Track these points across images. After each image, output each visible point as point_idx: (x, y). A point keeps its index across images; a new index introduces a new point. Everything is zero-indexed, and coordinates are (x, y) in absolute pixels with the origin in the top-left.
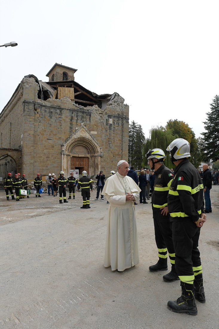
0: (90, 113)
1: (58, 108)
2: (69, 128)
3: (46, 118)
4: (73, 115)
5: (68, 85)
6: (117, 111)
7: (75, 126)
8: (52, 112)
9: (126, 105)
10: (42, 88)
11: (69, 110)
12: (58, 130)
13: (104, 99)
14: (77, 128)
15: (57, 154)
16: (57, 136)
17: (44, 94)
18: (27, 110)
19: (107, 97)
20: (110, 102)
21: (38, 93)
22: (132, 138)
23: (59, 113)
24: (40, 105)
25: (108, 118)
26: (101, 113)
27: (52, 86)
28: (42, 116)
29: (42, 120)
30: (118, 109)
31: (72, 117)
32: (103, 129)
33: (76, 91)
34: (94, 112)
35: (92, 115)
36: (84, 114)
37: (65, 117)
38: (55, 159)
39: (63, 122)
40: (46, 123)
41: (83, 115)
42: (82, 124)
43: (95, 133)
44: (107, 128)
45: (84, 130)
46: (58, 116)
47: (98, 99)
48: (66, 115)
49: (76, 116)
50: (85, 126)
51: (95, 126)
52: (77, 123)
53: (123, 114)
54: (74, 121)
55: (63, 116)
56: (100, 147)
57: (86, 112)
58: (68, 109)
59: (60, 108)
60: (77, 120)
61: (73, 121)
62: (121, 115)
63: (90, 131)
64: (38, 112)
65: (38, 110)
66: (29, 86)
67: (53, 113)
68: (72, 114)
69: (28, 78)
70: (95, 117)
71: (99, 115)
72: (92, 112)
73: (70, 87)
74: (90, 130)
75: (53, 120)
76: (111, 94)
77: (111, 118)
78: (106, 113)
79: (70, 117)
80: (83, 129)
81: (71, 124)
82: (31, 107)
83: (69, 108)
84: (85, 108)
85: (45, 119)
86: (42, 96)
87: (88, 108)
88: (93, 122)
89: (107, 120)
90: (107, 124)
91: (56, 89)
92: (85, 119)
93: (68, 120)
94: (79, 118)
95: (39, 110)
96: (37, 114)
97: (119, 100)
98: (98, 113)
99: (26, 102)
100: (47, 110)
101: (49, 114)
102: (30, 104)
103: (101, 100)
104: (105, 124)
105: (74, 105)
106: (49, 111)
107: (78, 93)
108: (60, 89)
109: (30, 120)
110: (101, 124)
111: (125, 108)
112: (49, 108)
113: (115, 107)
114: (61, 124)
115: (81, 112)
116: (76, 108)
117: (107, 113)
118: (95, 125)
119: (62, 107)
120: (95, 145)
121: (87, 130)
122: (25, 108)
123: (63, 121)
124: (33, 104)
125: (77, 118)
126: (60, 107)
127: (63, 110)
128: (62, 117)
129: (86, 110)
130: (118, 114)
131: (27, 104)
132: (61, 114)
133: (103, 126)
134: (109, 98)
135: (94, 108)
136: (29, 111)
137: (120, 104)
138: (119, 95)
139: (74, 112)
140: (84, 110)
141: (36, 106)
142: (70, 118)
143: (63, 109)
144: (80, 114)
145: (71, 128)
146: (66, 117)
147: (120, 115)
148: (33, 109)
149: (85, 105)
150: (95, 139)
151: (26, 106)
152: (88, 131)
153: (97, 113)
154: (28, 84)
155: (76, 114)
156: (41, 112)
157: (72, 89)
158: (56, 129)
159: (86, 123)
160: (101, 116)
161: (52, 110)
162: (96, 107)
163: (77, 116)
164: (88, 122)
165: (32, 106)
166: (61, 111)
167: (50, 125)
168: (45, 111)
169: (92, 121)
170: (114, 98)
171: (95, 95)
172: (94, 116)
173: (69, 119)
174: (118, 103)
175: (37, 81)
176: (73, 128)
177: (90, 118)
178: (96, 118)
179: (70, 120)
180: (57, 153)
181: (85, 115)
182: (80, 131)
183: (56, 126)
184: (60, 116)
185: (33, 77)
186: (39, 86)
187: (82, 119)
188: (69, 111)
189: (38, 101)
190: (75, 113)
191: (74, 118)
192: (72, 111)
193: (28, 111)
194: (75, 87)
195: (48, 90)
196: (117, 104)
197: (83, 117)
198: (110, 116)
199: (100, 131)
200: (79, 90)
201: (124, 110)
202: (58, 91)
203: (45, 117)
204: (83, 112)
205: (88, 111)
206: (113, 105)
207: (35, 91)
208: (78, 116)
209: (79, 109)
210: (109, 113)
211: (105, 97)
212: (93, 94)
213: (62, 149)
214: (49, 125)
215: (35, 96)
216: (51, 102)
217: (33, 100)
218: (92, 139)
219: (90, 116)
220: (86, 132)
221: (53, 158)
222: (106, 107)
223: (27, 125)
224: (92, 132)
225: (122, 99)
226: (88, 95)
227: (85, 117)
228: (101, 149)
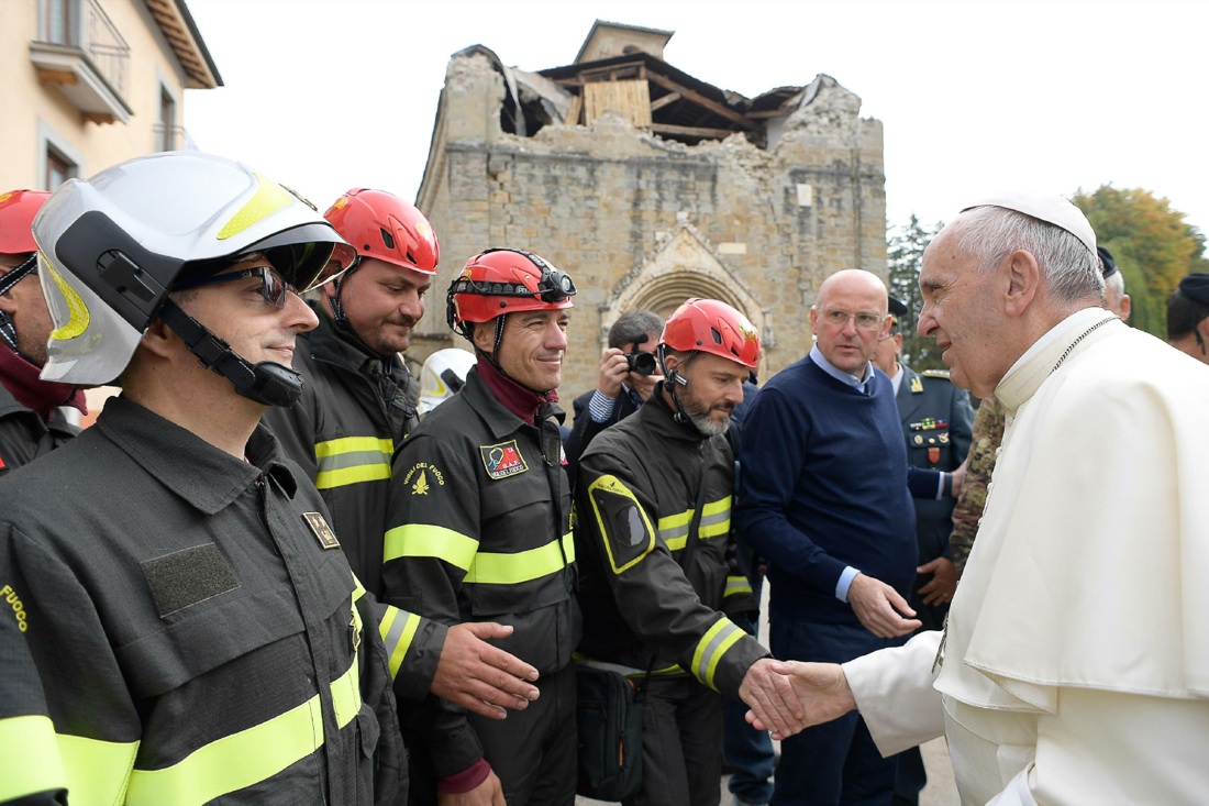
0: (711, 171)
1: (582, 162)
2: (627, 237)
3: (534, 203)
4: (643, 184)
5: (622, 73)
6: (832, 151)
7: (652, 228)
8: (555, 180)
9: (871, 120)
10: (520, 92)
11: (626, 162)
12: (585, 247)
13: (776, 108)
14: (659, 236)
15: (585, 346)
16: (580, 272)
17: (524, 114)
18: (461, 179)
19: (786, 99)
20: (798, 116)
21: (502, 111)
23: (584, 181)
24: (507, 154)
25: (793, 181)
26: (760, 167)
27: (560, 82)
28: (518, 198)
29: (518, 213)
30: (836, 143)
31: (639, 191)
32: (769, 229)
33: (656, 92)
34: (729, 161)
35: (722, 176)
36: (687, 176)
37: (608, 194)
38: (577, 366)
39: (601, 214)
40: (536, 222)
41: (684, 179)
42: (683, 216)
43: (738, 249)
44: (788, 225)
45: (692, 240)
46: (580, 192)
47: (750, 115)
48: (614, 183)
49: (653, 186)
50: (695, 223)
51: (737, 222)
52: (663, 216)
53: (858, 161)
54: (648, 208)
55: (603, 192)
56: (760, 306)
57: (694, 167)
58: (619, 162)
59: (590, 161)
60: (660, 201)
61: (642, 207)
62: (849, 164)
63: (715, 243)
64: (501, 184)
65: (501, 177)
66: (467, 88)
67: (563, 182)
68: (639, 177)
69: (465, 61)
70: (737, 182)
71: (754, 174)
72: (720, 162)
73: (634, 77)
74: (715, 238)
75: (562, 209)
76: (802, 85)
77: (803, 182)
78: (782, 162)
79: (629, 194)
80: (686, 237)
81: (637, 219)
82: (477, 165)
83: (623, 154)
84: (691, 151)
85: (532, 209)
86: (520, 122)
87: (705, 148)
88: (726, 207)
89: (786, 191)
90: (788, 209)
91: (576, 91)
92: (694, 197)
93: (623, 204)
94: (669, 194)
95: (505, 176)
96: (498, 191)
97: (840, 104)
98: (749, 164)
99: (454, 148)
100: (539, 173)
101: (547, 188)
102: (471, 155)
103: (763, 114)
104: (779, 208)
105: (643, 141)
106: (545, 176)
107: (665, 100)
108: (593, 90)
109: (475, 215)
110: (764, 209)
111: (865, 133)
112: (545, 163)
113: (819, 132)
114: (593, 224)
115: (674, 166)
116: (653, 154)
117: (788, 161)
118: (739, 218)
119: (597, 154)
120: (739, 300)
121: (702, 239)
122: (454, 172)
123: (604, 210)
124: (484, 152)
125: (660, 195)
126: (586, 153)
127: (600, 168)
128: (598, 193)
129: (694, 157)
130: (838, 162)
131: (459, 157)
132: (592, 183)
133: (770, 217)
134: (796, 100)
135: (730, 145)
136: (469, 180)
137: (845, 118)
138: (835, 84)
139: (648, 172)
140: (686, 158)
141: (494, 159)
142: (632, 197)
143: (600, 162)
144: (671, 176)
145: (636, 236)
146: (616, 193)
147: (845, 165)
148: (484, 173)
149: (692, 141)
150: (736, 275)
151: (459, 163)
152: (707, 245)
153: (742, 166)
154: (461, 81)
155: (653, 178)
156: (514, 184)
157: (642, 86)
158: (577, 244)
159: (698, 213)
160: (761, 179)
161: (557, 171)
162: (740, 144)
163: (659, 187)
164: (707, 208)
165: (477, 161)
166: (591, 172)
167: (553, 228)
168: (531, 177)
169: (721, 201)
170: (816, 95)
171: (734, 101)
172: (732, 180)
173: (627, 200)
174: (832, 115)
175: (497, 67)
176: (645, 235)
177: (713, 189)
178: (739, 187)
179: (628, 206)
180: (583, 340)
181: (692, 177)
182: (674, 244)
183: (576, 234)
184: (589, 192)
185: (482, 53)
186: (506, 84)
187: (682, 196)
188: (623, 168)
189: (501, 142)
190: (649, 176)
191: (645, 195)
192: (637, 166)
193: (465, 184)
194: (653, 76)
195: (540, 98)
196: (831, 120)
197: (682, 188)
198: (798, 175)
199: (759, 241)
200: (669, 85)
201: (864, 144)
202: (584, 98)
203: (530, 200)
204: (684, 169)
205: (703, 159)
206: (812, 127)
207: (487, 101)
208: (664, 186)
209: (665, 155)
210: (797, 160)
211: (778, 102)
212: (727, 96)
213: (600, 321)
214: (547, 232)
215: (488, 121)
216: (551, 140)
217: (482, 140)
218: (725, 275)
219: (714, 179)
220: (700, 249)
221: (570, 361)
222: (787, 139)
223: (464, 235)
224: (726, 248)
225: (853, 97)
226: (708, 104)
227: (691, 186)
228: (764, 314)
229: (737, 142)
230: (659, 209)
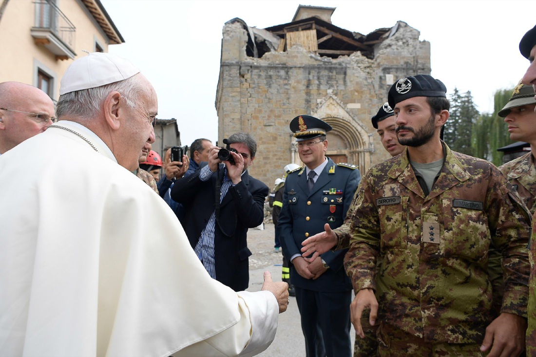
0: (344, 70)
1: (283, 68)
2: (304, 102)
3: (261, 87)
4: (311, 77)
5: (304, 27)
6: (404, 58)
7: (315, 97)
8: (270, 77)
9: (424, 41)
10: (255, 38)
11: (303, 68)
12: (284, 107)
13: (378, 39)
14: (319, 101)
15: (284, 152)
16: (281, 118)
17: (256, 47)
18: (228, 78)
19: (382, 34)
20: (387, 42)
21: (247, 47)
22: (452, 119)
23: (283, 77)
24: (248, 66)
25: (384, 73)
26: (368, 67)
27: (275, 33)
28: (253, 86)
29: (253, 92)
30: (406, 53)
31: (309, 80)
32: (372, 96)
33: (320, 35)
34: (352, 65)
35: (349, 72)
36: (332, 73)
37: (295, 83)
38: (280, 161)
39: (292, 91)
40: (262, 96)
41: (331, 74)
42: (330, 91)
43: (357, 106)
44: (381, 94)
45: (334, 103)
46: (282, 82)
47: (365, 43)
48: (298, 78)
49: (316, 78)
50: (336, 94)
51: (356, 94)
52: (321, 92)
53: (417, 62)
54: (313, 88)
55: (292, 82)
56: (367, 132)
57: (335, 68)
58: (300, 67)
59: (286, 67)
60: (319, 85)
61: (311, 88)
62: (412, 63)
63: (346, 103)
64: (246, 80)
65: (246, 77)
66: (231, 37)
67: (274, 78)
68: (309, 74)
69: (230, 26)
70: (356, 75)
71: (365, 70)
72: (348, 66)
73: (310, 28)
74: (345, 101)
75: (273, 90)
76: (390, 27)
77: (389, 73)
78: (379, 64)
79: (304, 82)
80: (331, 101)
81: (308, 93)
82: (235, 71)
83: (302, 64)
84: (334, 61)
85: (260, 90)
86: (255, 52)
87: (341, 59)
88: (351, 86)
89: (380, 78)
90: (381, 86)
91: (283, 36)
92: (335, 82)
93: (302, 87)
94: (323, 81)
95: (248, 76)
96: (245, 83)
97: (408, 35)
98: (362, 66)
99: (225, 64)
100: (263, 74)
101: (267, 81)
102: (232, 67)
103: (372, 42)
104: (377, 86)
105: (311, 57)
106: (266, 75)
107: (325, 38)
108: (291, 35)
109: (233, 94)
110: (369, 87)
111: (421, 48)
112: (265, 69)
113: (397, 49)
114: (288, 97)
115: (326, 68)
116: (316, 63)
117: (381, 64)
118: (357, 91)
119: (290, 64)
120: (357, 130)
121: (339, 102)
122: (225, 75)
123: (293, 90)
124: (238, 65)
125: (319, 82)
126: (285, 64)
127: (291, 70)
128: (290, 82)
129: (335, 64)
130: (407, 63)
131: (227, 68)
132: (287, 78)
133: (372, 91)
134: (387, 34)
135: (353, 57)
136: (231, 78)
137: (411, 42)
138: (406, 25)
139: (313, 71)
140: (332, 64)
141: (243, 68)
142: (306, 83)
143: (291, 68)
144: (325, 73)
145: (308, 101)
146: (298, 82)
147: (410, 64)
148: (238, 75)
149: (335, 56)
150: (356, 118)
151: (227, 71)
152: (342, 105)
153: (359, 67)
154: (228, 35)
155: (316, 74)
156: (252, 79)
157: (313, 33)
158: (280, 106)
159: (337, 90)
160: (368, 73)
161: (271, 73)
162: (358, 56)
163: (319, 78)
164: (342, 87)
165: (235, 70)
166: (287, 73)
167: (269, 99)
168: (260, 76)
169: (349, 84)
170: (397, 31)
171: (357, 37)
172: (354, 74)
173: (304, 85)
174: (404, 41)
175: (245, 27)
176: (312, 101)
177: (345, 78)
178: (357, 77)
179: (304, 88)
180: (283, 150)
181: (334, 73)
182: (326, 105)
183: (280, 101)
184: (286, 82)
185: (238, 22)
186: (249, 35)
187: (330, 82)
188: (302, 70)
189: (246, 61)
190: (314, 73)
191: (312, 82)
192: (308, 69)
193: (230, 80)
194: (318, 27)
195: (265, 40)
196: (404, 43)
197: (330, 78)
198: (387, 70)
199: (367, 102)
200: (326, 31)
201: (420, 53)
202: (286, 39)
203: (259, 86)
204: (330, 69)
205: (340, 64)
206: (394, 47)
207: (240, 43)
208: (321, 78)
209: (322, 63)
210: (386, 63)
211: (378, 35)
212: (354, 35)
213: (291, 141)
214: (267, 100)
215: (240, 52)
216: (268, 59)
217: (237, 60)
218: (351, 119)
219: (345, 73)
220: (338, 107)
221: (277, 159)
222: (382, 53)
223: (229, 103)
224: (351, 106)
225: (414, 31)
226: (345, 39)
227: (334, 77)
228: (369, 136)
229: (357, 55)
230: (319, 89)
